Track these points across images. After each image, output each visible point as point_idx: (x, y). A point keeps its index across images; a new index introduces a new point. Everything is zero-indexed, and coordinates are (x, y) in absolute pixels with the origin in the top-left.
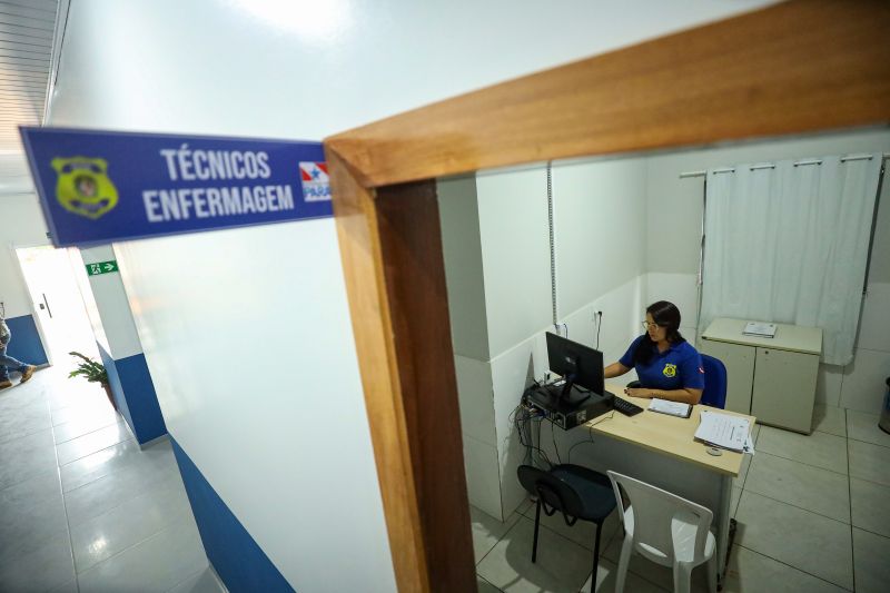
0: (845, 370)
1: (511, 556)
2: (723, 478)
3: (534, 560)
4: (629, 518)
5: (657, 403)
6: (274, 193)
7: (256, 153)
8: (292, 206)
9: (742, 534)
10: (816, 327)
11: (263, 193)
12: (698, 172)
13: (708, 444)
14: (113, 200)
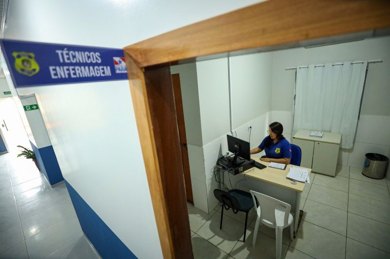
0: (350, 151)
1: (212, 227)
2: (297, 193)
3: (221, 228)
4: (259, 210)
5: (272, 164)
6: (103, 69)
7: (95, 53)
8: (110, 75)
9: (305, 216)
10: (339, 133)
11: (98, 69)
12: (293, 68)
13: (291, 180)
14: (38, 69)
